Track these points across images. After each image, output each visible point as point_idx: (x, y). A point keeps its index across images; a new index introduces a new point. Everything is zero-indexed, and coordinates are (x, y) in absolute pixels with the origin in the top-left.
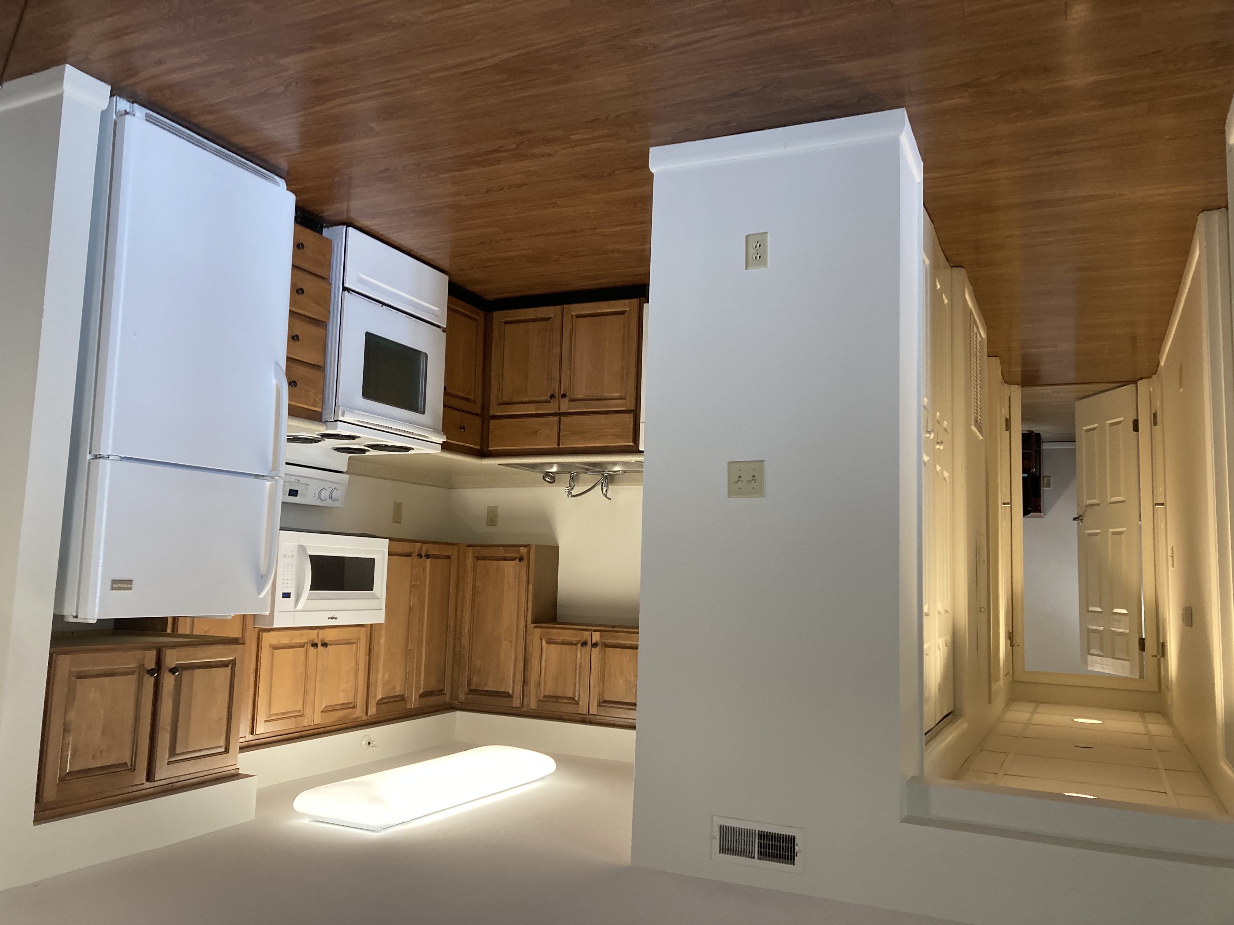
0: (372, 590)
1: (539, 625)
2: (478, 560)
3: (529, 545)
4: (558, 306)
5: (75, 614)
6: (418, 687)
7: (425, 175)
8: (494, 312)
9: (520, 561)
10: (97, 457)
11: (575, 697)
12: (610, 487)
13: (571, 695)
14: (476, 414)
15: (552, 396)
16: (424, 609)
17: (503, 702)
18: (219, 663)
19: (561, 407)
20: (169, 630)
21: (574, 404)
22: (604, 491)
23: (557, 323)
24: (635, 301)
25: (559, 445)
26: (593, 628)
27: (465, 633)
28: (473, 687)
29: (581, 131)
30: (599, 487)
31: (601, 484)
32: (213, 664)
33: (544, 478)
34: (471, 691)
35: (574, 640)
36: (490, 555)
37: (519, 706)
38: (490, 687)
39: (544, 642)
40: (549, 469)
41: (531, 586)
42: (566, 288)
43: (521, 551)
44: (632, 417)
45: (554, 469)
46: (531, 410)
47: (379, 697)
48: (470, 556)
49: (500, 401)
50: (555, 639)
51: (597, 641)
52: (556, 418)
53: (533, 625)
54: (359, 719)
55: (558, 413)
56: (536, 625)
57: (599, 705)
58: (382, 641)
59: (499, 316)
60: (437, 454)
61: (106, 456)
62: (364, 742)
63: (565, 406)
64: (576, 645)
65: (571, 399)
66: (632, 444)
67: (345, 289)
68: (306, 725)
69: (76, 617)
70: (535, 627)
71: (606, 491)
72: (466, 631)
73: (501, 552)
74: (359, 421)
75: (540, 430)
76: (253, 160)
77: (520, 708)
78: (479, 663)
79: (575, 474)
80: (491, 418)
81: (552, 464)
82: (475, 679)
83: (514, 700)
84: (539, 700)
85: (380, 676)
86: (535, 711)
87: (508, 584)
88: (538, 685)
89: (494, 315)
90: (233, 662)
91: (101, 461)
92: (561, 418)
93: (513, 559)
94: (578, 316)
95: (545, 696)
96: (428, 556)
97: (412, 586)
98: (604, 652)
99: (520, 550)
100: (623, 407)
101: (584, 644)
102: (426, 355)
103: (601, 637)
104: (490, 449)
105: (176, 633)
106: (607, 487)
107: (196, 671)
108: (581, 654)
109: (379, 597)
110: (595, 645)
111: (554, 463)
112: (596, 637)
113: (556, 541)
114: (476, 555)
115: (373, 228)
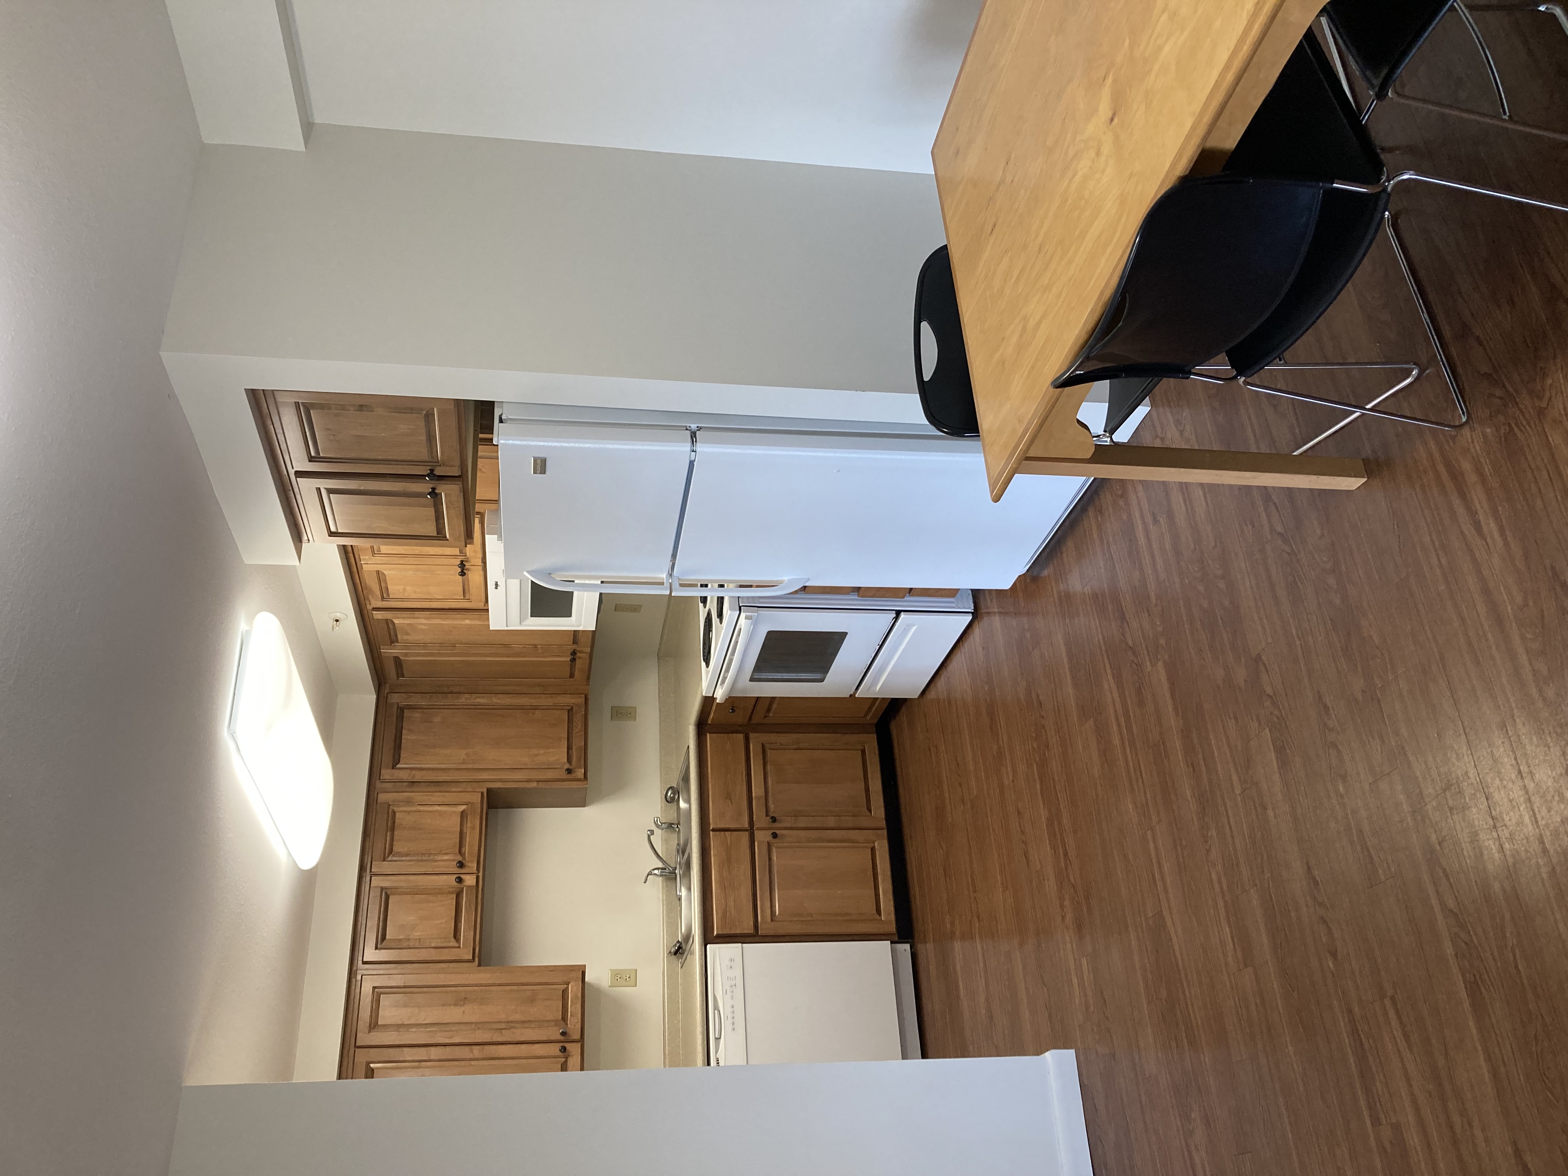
0: (531, 616)
1: (485, 799)
2: (568, 711)
3: (587, 780)
4: (884, 822)
5: (503, 417)
6: (406, 655)
7: (1035, 745)
8: (875, 736)
9: (567, 770)
10: (693, 435)
11: (394, 856)
12: (661, 878)
13: (395, 849)
14: (750, 718)
15: (774, 820)
16: (507, 657)
17: (387, 757)
18: (441, 526)
19: (763, 832)
20: (481, 436)
21: (765, 848)
22: (656, 872)
23: (864, 822)
24: (893, 928)
25: (713, 830)
26: (481, 874)
27: (476, 698)
28: (407, 713)
29: (1092, 976)
30: (660, 865)
31: (663, 866)
32: (441, 521)
33: (671, 788)
34: (401, 710)
35: (466, 849)
36: (574, 728)
37: (381, 778)
38: (406, 736)
39: (464, 807)
40: (682, 798)
41: (534, 784)
42: (907, 831)
43: (580, 770)
44: (750, 932)
45: (683, 805)
46: (757, 790)
47: (396, 621)
48: (573, 701)
49: (767, 746)
50: (467, 823)
51: (464, 881)
52: (746, 826)
53: (485, 791)
54: (367, 602)
55: (753, 827)
56: (485, 794)
57: (382, 889)
58: (467, 622)
59: (871, 743)
60: (700, 690)
61: (694, 448)
62: (338, 616)
63: (762, 837)
64: (460, 852)
65: (771, 844)
66: (715, 933)
67: (898, 613)
68: (361, 557)
69: (501, 421)
70: (482, 793)
71: (655, 874)
72: (478, 700)
73: (578, 742)
74: (740, 629)
75: (731, 803)
76: (1048, 550)
77: (380, 779)
78: (437, 719)
79: (677, 830)
80: (746, 734)
81: (688, 801)
82: (417, 715)
83: (390, 771)
84: (389, 805)
85: (424, 621)
86: (375, 801)
87: (538, 755)
88: (408, 802)
89: (872, 735)
90: (444, 538)
91: (689, 444)
92: (747, 833)
93: (569, 760)
94: (873, 849)
95: (394, 813)
96: (573, 660)
97: (536, 646)
98: (451, 893)
99: (581, 768)
100: (761, 920)
101: (461, 865)
102: (822, 680)
103: (469, 886)
104: (708, 735)
105: (479, 443)
106: (661, 876)
107: (433, 509)
108: (448, 861)
109: (523, 624)
110: (460, 880)
111: (689, 805)
112: (470, 880)
113: (592, 802)
114: (574, 709)
115: (971, 637)
